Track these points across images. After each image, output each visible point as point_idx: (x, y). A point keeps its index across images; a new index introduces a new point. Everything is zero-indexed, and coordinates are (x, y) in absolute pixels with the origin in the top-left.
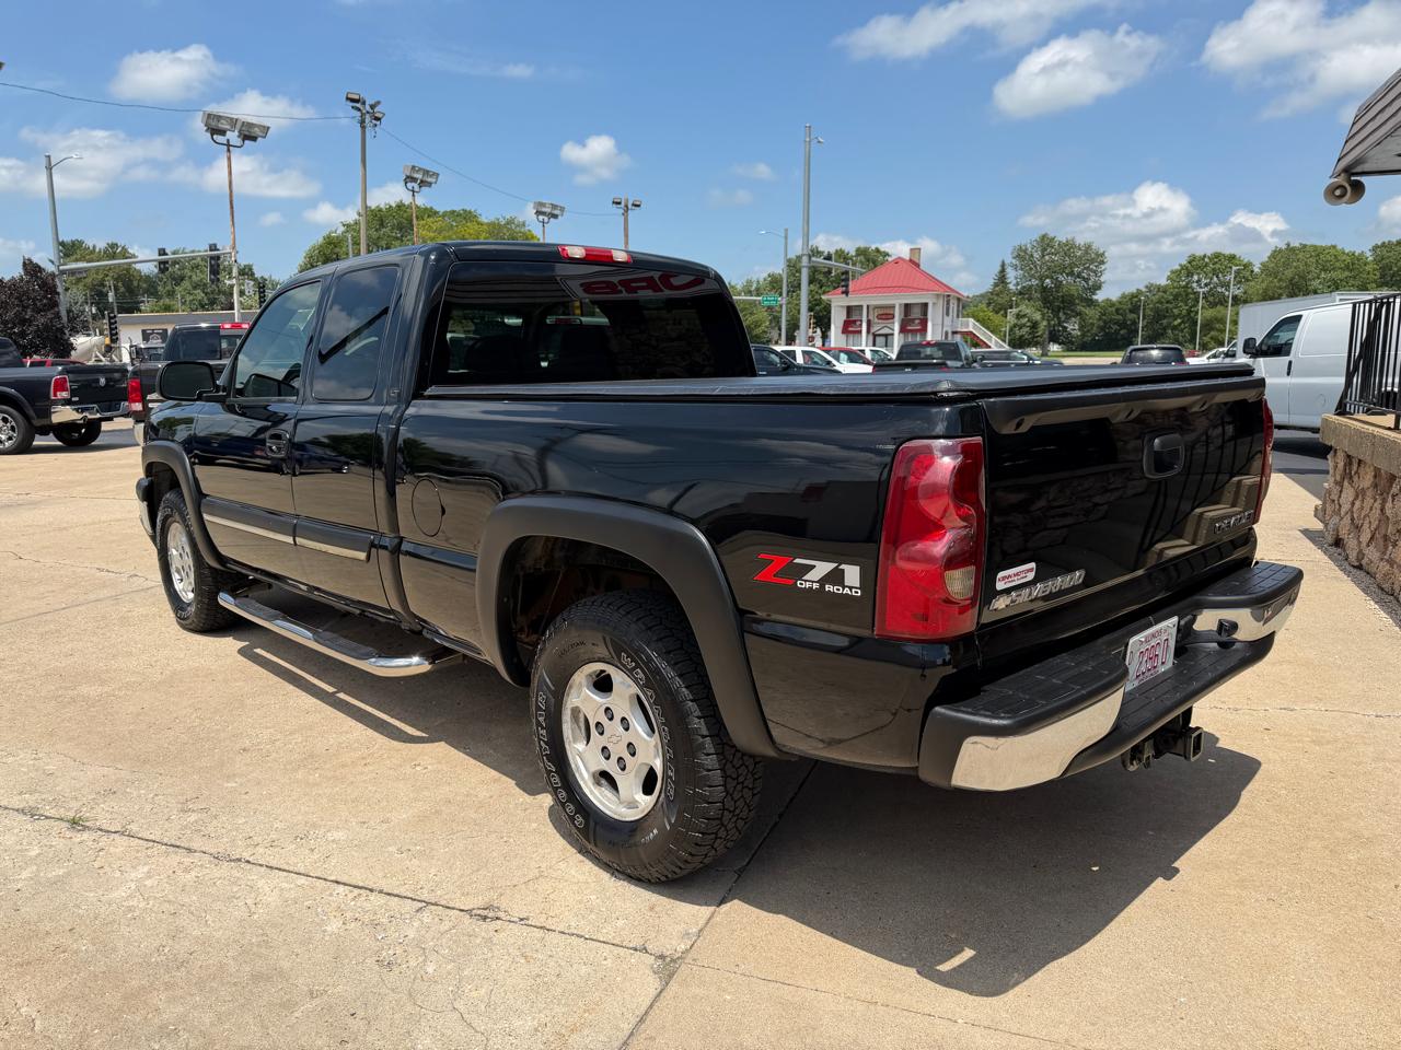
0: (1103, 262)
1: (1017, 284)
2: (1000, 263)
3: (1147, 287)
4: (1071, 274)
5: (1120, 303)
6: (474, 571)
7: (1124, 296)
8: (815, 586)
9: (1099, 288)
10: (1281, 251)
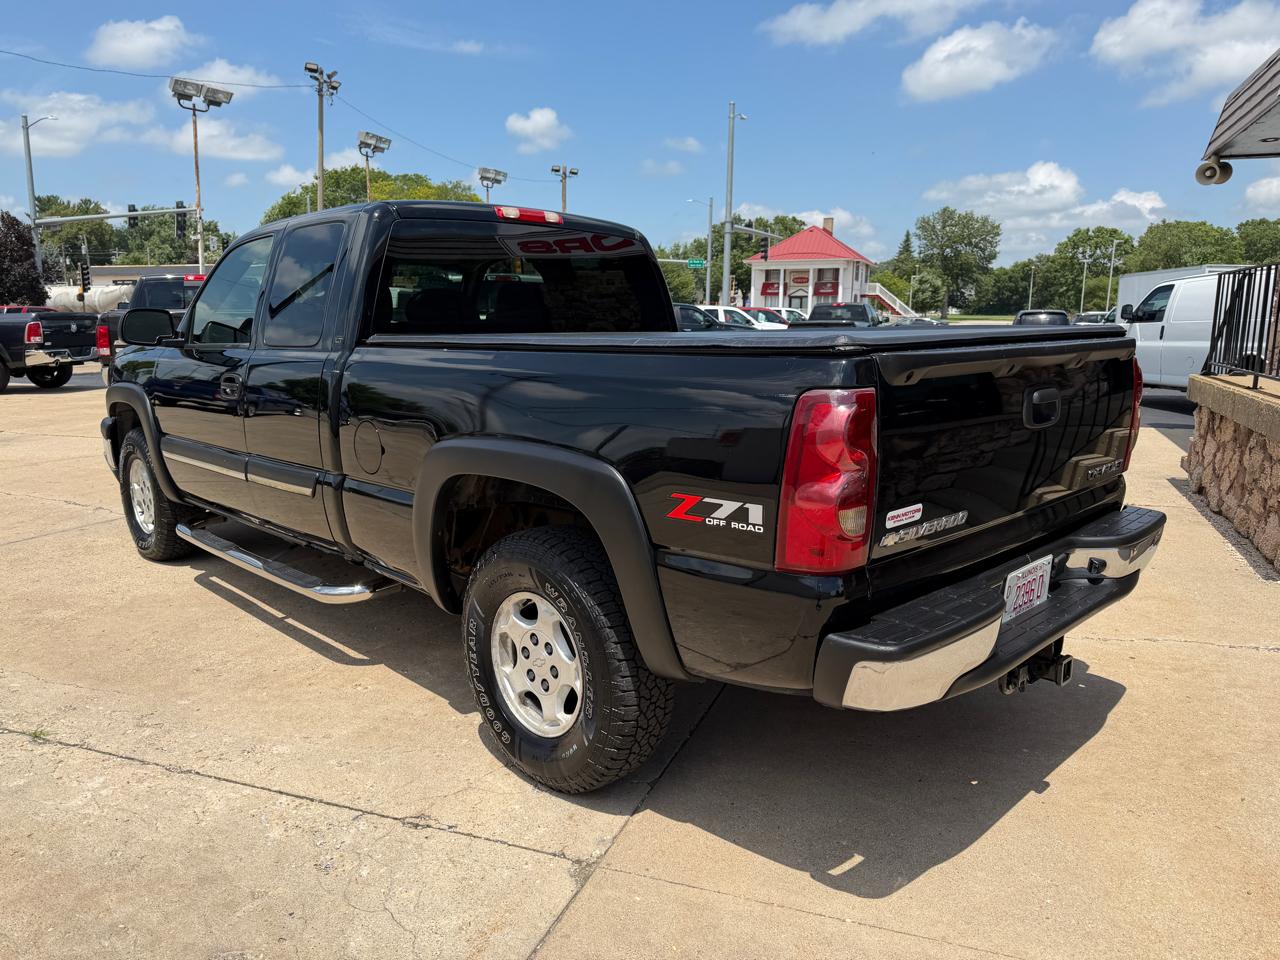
0: (998, 234)
1: (920, 253)
2: (905, 233)
3: (1037, 257)
4: (970, 244)
5: (1013, 271)
6: (411, 506)
7: (1016, 265)
8: (722, 523)
9: (994, 257)
10: (1158, 226)
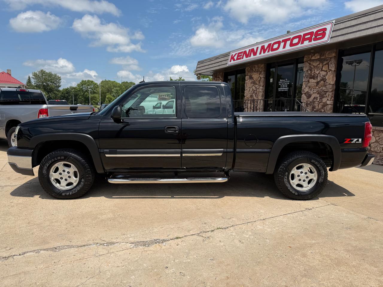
0: (60, 80)
1: (35, 83)
2: (28, 77)
3: (70, 87)
4: (51, 82)
5: (63, 91)
7: (64, 89)
8: (354, 142)
9: (60, 86)
10: (104, 81)
